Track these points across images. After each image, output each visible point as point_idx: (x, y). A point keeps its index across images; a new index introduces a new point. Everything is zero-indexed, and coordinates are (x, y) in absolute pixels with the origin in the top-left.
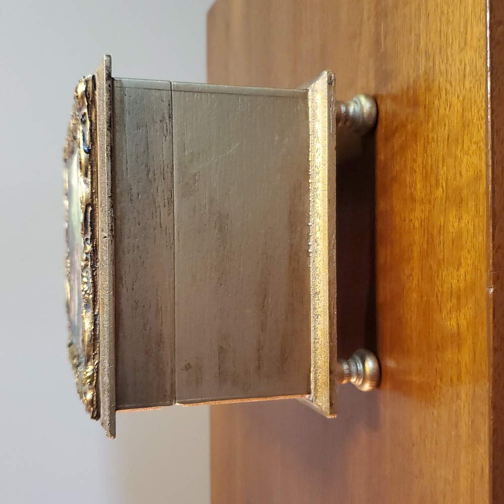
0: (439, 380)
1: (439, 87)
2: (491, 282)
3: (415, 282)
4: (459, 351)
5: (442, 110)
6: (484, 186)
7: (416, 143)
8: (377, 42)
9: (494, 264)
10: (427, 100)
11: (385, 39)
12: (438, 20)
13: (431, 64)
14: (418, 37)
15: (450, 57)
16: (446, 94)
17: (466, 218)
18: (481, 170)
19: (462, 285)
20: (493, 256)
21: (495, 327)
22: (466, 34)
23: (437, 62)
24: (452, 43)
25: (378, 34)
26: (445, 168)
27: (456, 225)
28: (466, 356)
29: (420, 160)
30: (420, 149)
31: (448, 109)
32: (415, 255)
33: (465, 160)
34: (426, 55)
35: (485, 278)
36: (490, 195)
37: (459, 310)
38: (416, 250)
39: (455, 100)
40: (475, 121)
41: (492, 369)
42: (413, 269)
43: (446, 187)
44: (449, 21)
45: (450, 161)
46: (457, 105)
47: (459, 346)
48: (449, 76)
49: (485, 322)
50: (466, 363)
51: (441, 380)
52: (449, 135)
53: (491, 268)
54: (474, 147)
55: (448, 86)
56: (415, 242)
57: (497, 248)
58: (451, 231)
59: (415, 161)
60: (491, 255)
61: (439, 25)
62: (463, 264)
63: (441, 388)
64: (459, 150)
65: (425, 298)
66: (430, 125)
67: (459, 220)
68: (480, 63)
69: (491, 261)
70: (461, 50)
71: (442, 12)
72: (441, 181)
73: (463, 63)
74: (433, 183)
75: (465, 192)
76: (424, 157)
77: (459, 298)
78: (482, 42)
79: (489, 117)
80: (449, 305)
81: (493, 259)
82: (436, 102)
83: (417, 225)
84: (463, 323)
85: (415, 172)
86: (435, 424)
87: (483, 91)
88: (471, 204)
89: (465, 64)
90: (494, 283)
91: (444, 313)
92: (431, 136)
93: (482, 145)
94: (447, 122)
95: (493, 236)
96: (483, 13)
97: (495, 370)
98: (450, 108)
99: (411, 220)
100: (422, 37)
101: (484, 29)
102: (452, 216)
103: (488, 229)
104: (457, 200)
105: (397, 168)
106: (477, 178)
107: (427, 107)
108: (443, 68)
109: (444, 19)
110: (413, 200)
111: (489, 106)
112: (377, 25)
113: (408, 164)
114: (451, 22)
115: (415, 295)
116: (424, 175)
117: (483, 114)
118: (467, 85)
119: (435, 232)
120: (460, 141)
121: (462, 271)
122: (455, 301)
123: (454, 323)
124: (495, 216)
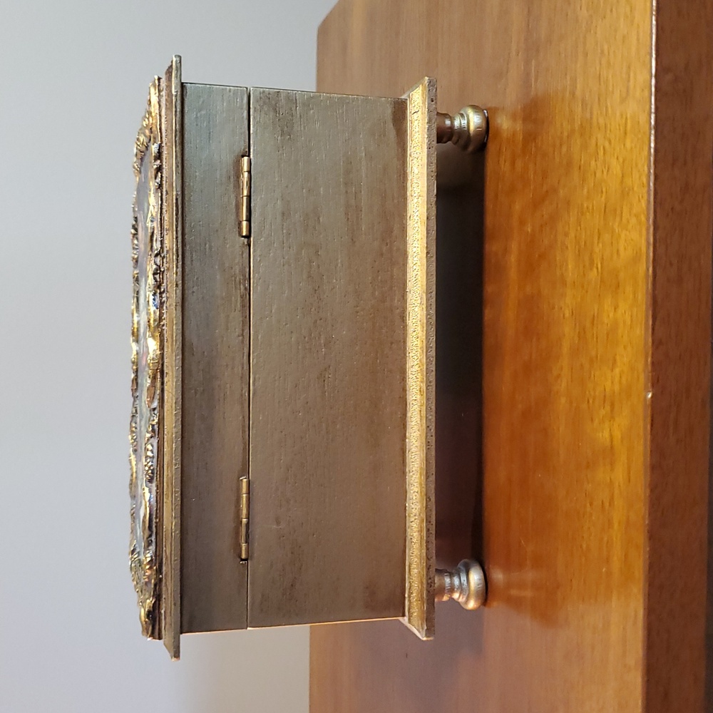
0: (588, 505)
1: (597, 145)
2: (650, 384)
3: (564, 384)
4: (612, 470)
5: (598, 174)
6: (644, 268)
7: (568, 213)
8: (527, 83)
9: (653, 363)
10: (582, 162)
11: (536, 80)
12: (597, 62)
13: (588, 115)
14: (574, 80)
15: (610, 110)
16: (604, 154)
17: (623, 307)
18: (640, 249)
19: (617, 388)
20: (653, 354)
21: (653, 440)
22: (629, 81)
23: (595, 113)
24: (613, 89)
25: (528, 74)
26: (601, 245)
27: (611, 315)
28: (619, 474)
29: (572, 234)
30: (572, 220)
31: (605, 173)
33: (623, 236)
34: (582, 105)
35: (642, 377)
36: (650, 279)
37: (612, 418)
39: (614, 162)
40: (635, 189)
41: (648, 491)
42: (561, 368)
43: (602, 268)
44: (609, 63)
45: (606, 237)
46: (616, 168)
47: (612, 464)
48: (608, 132)
49: (642, 433)
50: (619, 483)
51: (591, 504)
52: (605, 204)
53: (650, 368)
54: (633, 221)
55: (607, 144)
56: (564, 335)
57: (657, 344)
58: (606, 322)
59: (566, 235)
60: (650, 353)
61: (598, 68)
62: (619, 363)
63: (591, 515)
64: (617, 224)
65: (574, 405)
66: (585, 190)
67: (615, 309)
68: (643, 118)
69: (649, 360)
70: (623, 100)
71: (602, 52)
72: (595, 262)
73: (624, 117)
74: (587, 263)
75: (622, 275)
76: (577, 230)
77: (612, 405)
78: (646, 93)
79: (652, 184)
80: (602, 412)
81: (652, 357)
82: (593, 163)
83: (567, 314)
84: (617, 434)
85: (567, 248)
86: (583, 559)
87: (646, 153)
88: (629, 289)
89: (626, 118)
90: (653, 386)
91: (596, 421)
92: (585, 205)
93: (643, 218)
94: (604, 190)
95: (653, 329)
96: (648, 57)
97: (652, 491)
98: (608, 169)
99: (561, 308)
100: (578, 80)
101: (648, 77)
102: (608, 303)
103: (647, 321)
104: (612, 284)
105: (546, 242)
106: (635, 259)
107: (582, 168)
108: (601, 121)
109: (604, 62)
110: (564, 283)
111: (652, 171)
112: (528, 62)
113: (559, 238)
114: (612, 64)
115: (563, 400)
116: (577, 251)
117: (645, 180)
118: (628, 144)
119: (588, 324)
120: (618, 212)
121: (617, 371)
122: (608, 408)
123: (606, 434)
124: (656, 305)
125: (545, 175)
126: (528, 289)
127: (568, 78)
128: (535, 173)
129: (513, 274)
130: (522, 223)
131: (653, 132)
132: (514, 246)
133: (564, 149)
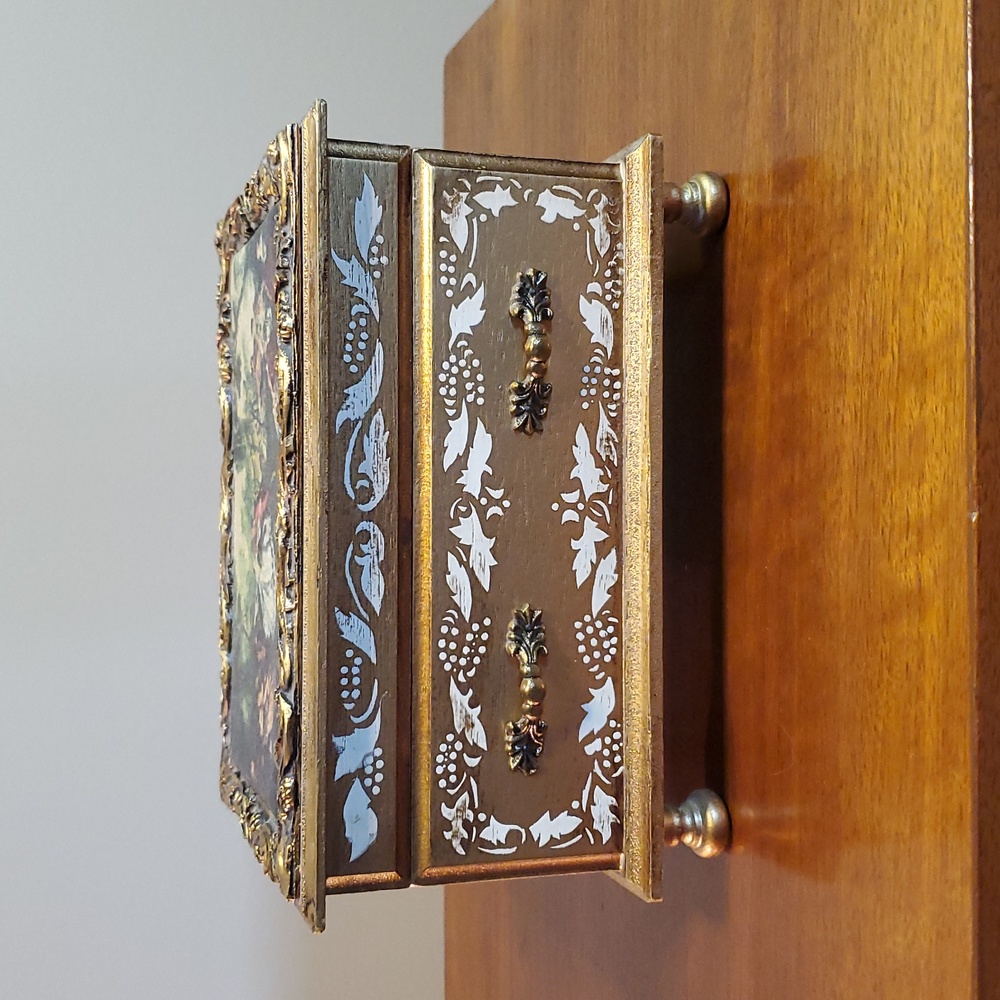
0: (886, 672)
1: (887, 190)
2: (975, 502)
3: (845, 510)
4: (922, 619)
5: (891, 228)
6: (962, 350)
7: (847, 284)
8: (778, 116)
9: (978, 474)
10: (866, 213)
11: (792, 111)
12: (886, 81)
13: (873, 151)
14: (851, 109)
15: (906, 142)
16: (899, 200)
17: (932, 402)
18: (957, 323)
19: (926, 511)
20: (978, 461)
21: (980, 575)
22: (933, 104)
23: (883, 148)
24: (910, 118)
25: (779, 103)
26: (897, 322)
27: (916, 414)
28: (932, 625)
29: (853, 312)
30: (853, 292)
31: (901, 227)
32: (846, 467)
33: (931, 308)
34: (864, 138)
35: (964, 494)
36: (973, 363)
37: (920, 551)
38: (846, 461)
39: (914, 210)
40: (948, 244)
41: (976, 645)
42: (840, 492)
43: (899, 352)
44: (903, 83)
45: (906, 311)
46: (917, 218)
47: (922, 612)
48: (904, 171)
49: (964, 567)
50: (932, 636)
51: (890, 669)
52: (903, 267)
53: (975, 479)
54: (945, 287)
55: (903, 188)
56: (844, 447)
57: (983, 448)
58: (907, 424)
59: (844, 312)
60: (975, 460)
61: (886, 89)
62: (928, 476)
63: (890, 684)
64: (921, 292)
65: (861, 538)
66: (872, 252)
67: (922, 405)
68: (956, 151)
69: (974, 468)
70: (926, 129)
71: (893, 67)
72: (890, 344)
73: (928, 151)
74: (877, 347)
75: (930, 361)
76: (860, 305)
77: (920, 533)
78: (961, 118)
79: (972, 238)
80: (904, 545)
81: (977, 466)
82: (882, 215)
83: (848, 417)
84: (928, 572)
85: (846, 330)
86: (879, 746)
87: (962, 196)
88: (942, 378)
89: (932, 154)
90: (979, 503)
91: (895, 559)
92: (872, 272)
93: (961, 283)
94: (900, 248)
95: (978, 427)
96: (962, 70)
97: (981, 644)
98: (905, 222)
99: (838, 411)
100: (857, 110)
101: (964, 97)
102: (910, 396)
103: (969, 416)
104: (917, 372)
105: (813, 324)
106: (951, 336)
107: (866, 222)
108: (894, 158)
109: (895, 80)
110: (843, 376)
111: (971, 220)
112: (778, 87)
113: (834, 318)
114: (908, 84)
115: (844, 535)
116: (861, 333)
117: (961, 232)
118: (935, 186)
119: (880, 429)
120: (923, 276)
121: (926, 488)
122: (913, 538)
123: (912, 573)
124: (981, 396)
125: (809, 234)
126: (786, 389)
127: (841, 103)
128: (794, 233)
129: (762, 369)
130: (775, 301)
131: (971, 168)
132: (763, 333)
133: (838, 199)
